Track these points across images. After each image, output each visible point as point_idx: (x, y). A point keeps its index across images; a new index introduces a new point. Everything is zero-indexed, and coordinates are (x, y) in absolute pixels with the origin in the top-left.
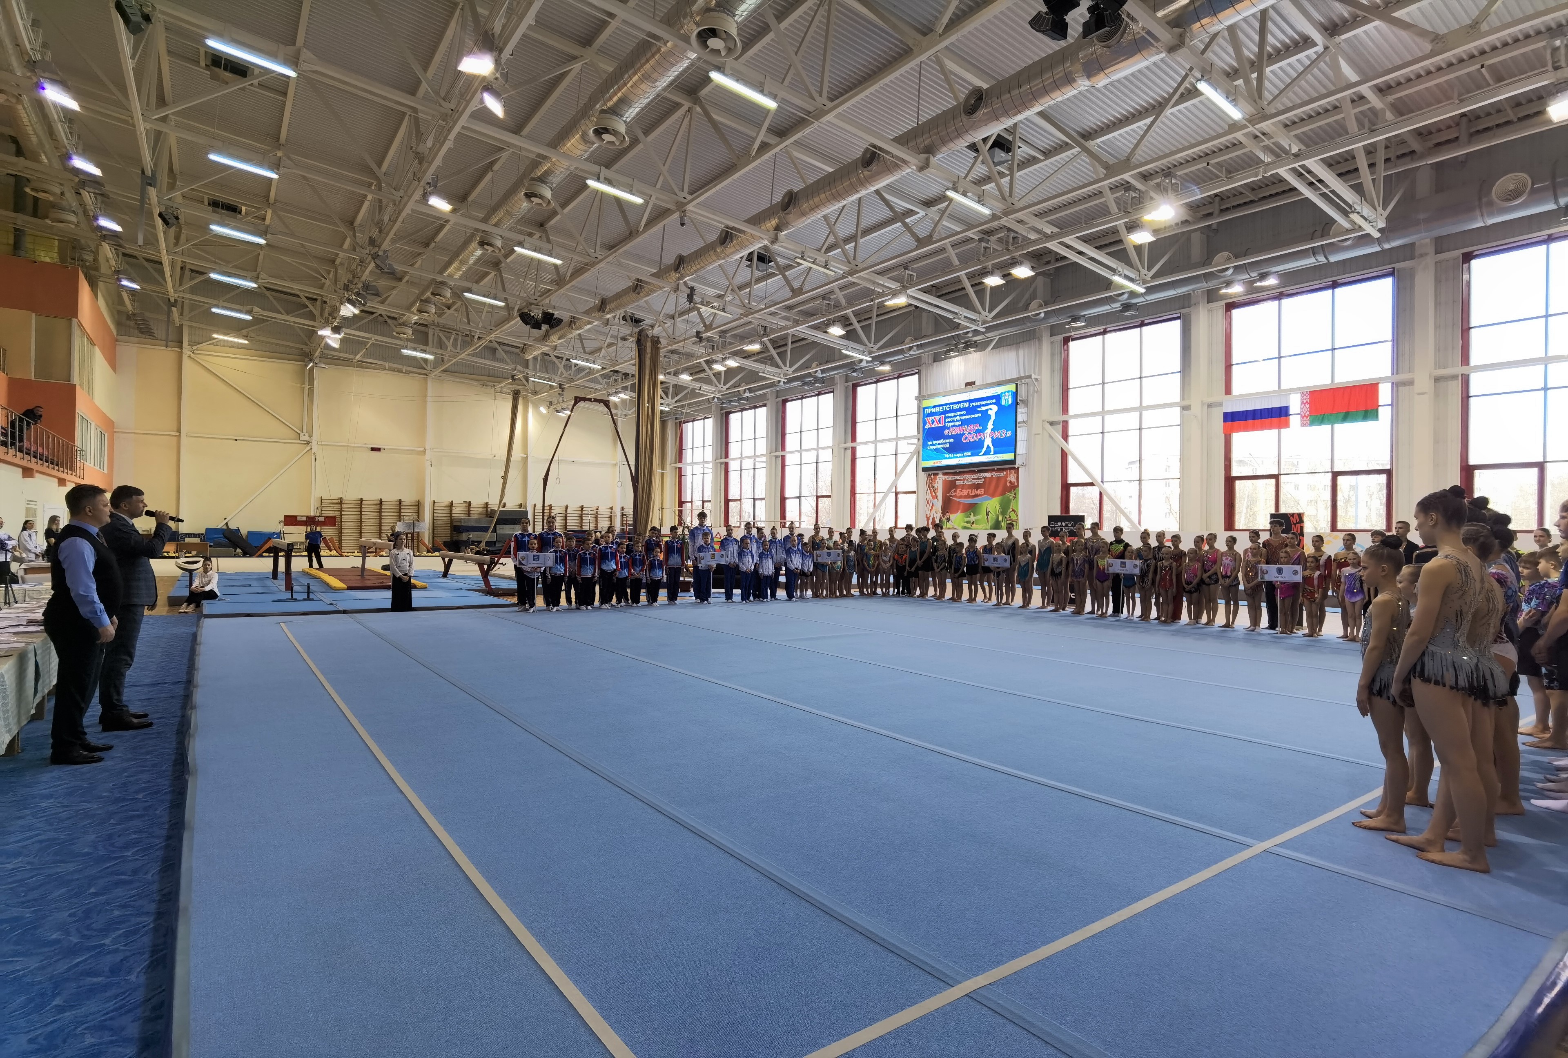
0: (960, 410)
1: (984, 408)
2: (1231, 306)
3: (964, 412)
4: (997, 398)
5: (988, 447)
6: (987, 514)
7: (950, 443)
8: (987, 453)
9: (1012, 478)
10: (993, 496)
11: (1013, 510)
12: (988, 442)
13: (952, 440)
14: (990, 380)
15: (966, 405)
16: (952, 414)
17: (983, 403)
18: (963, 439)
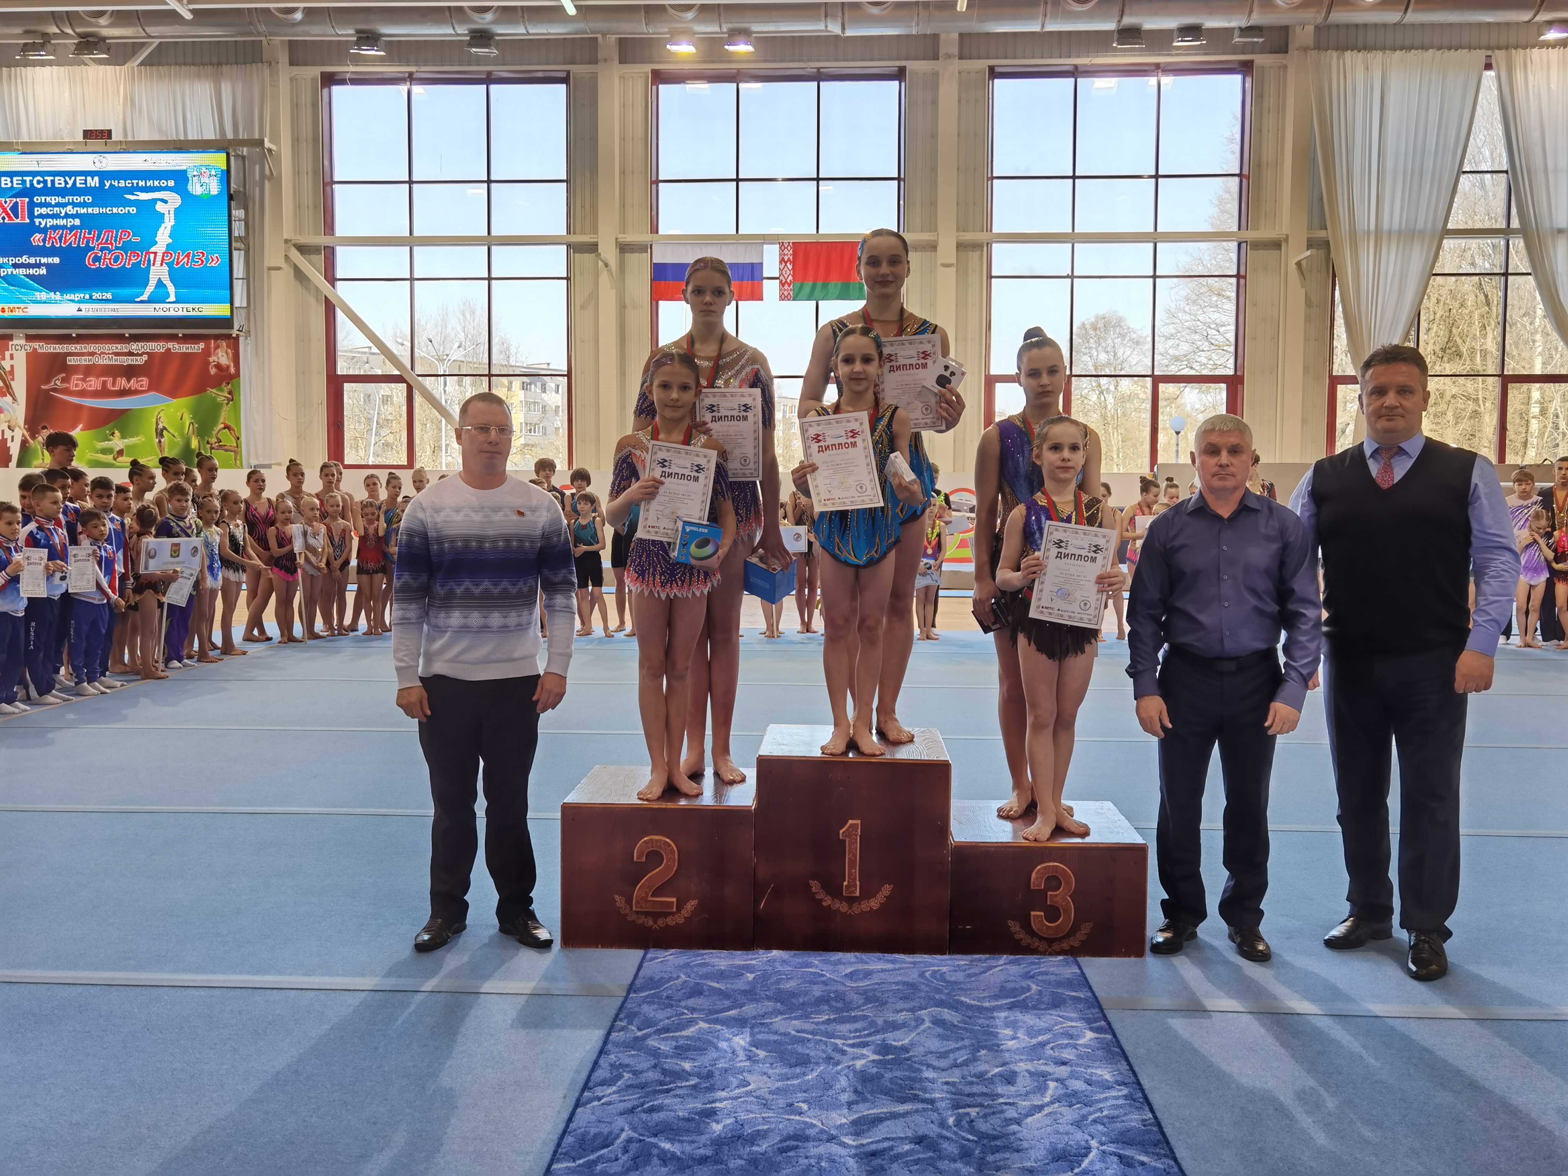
0: (74, 191)
1: (143, 196)
2: (659, 78)
3: (89, 199)
4: (180, 178)
5: (160, 284)
6: (160, 433)
7: (47, 266)
8: (158, 298)
9: (222, 357)
10: (173, 393)
11: (227, 427)
12: (158, 272)
13: (57, 260)
14: (144, 135)
15: (94, 182)
16: (53, 200)
17: (142, 183)
18: (88, 260)
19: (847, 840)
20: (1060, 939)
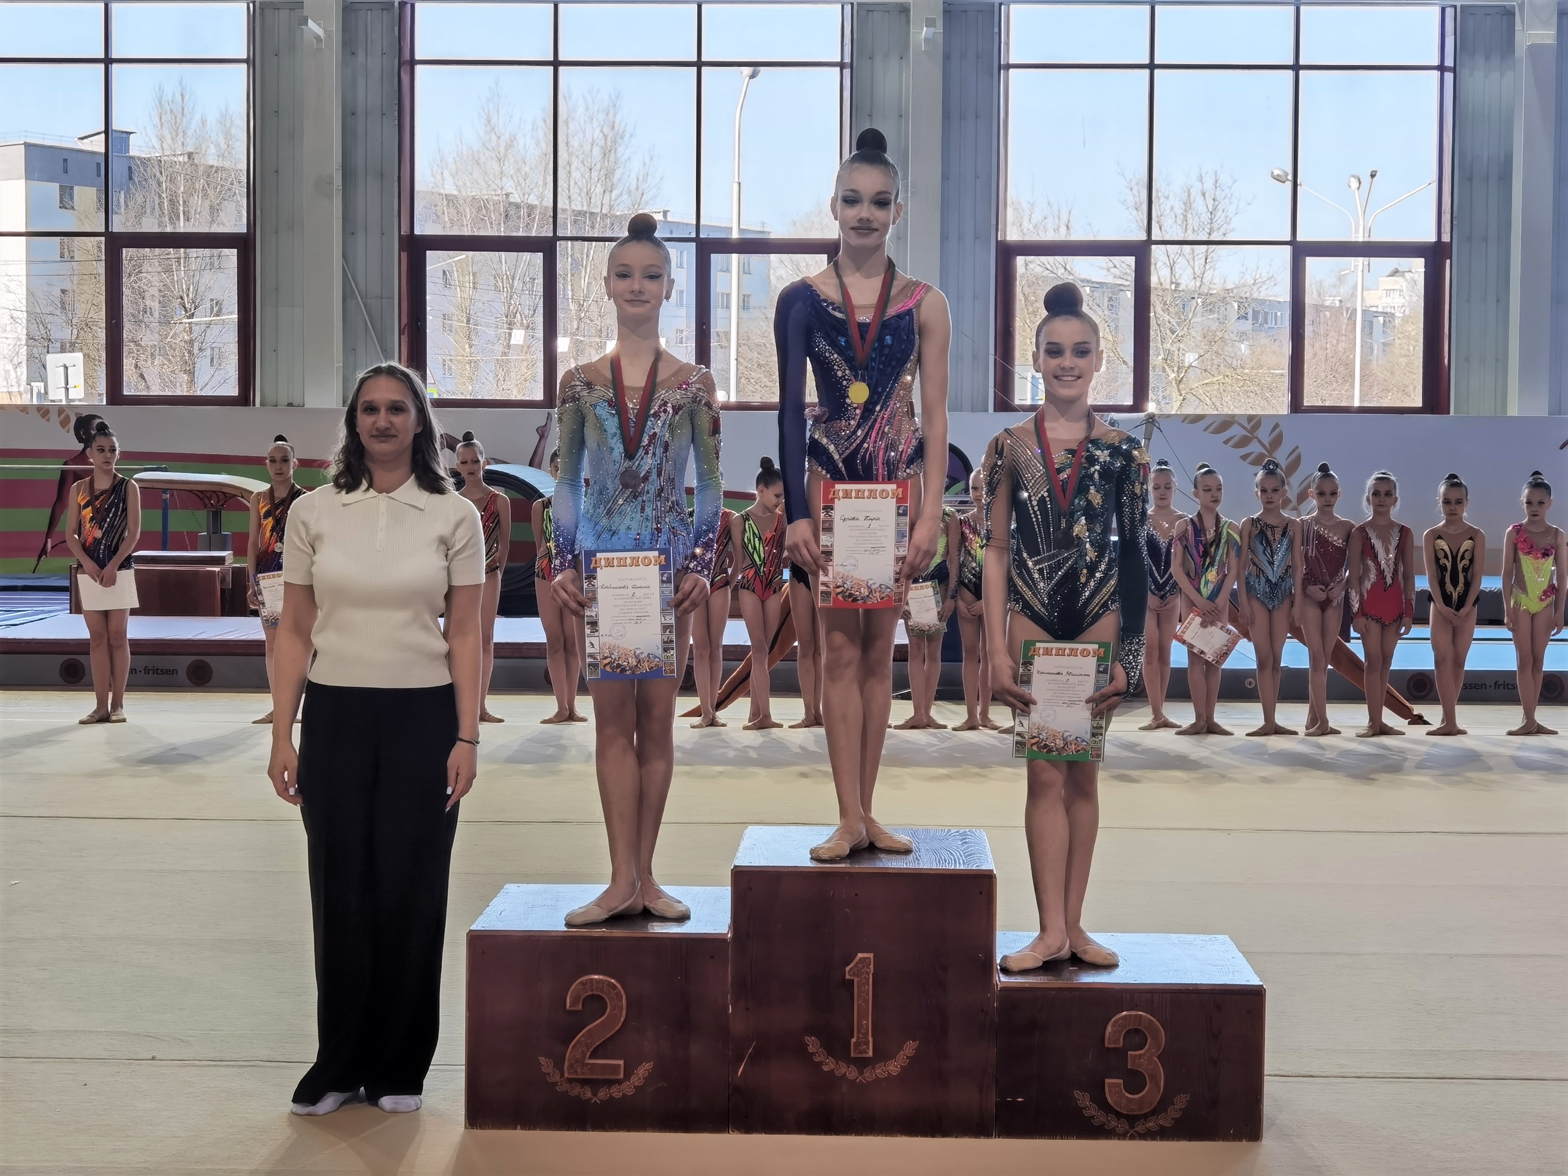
19: (855, 981)
20: (1146, 1117)
